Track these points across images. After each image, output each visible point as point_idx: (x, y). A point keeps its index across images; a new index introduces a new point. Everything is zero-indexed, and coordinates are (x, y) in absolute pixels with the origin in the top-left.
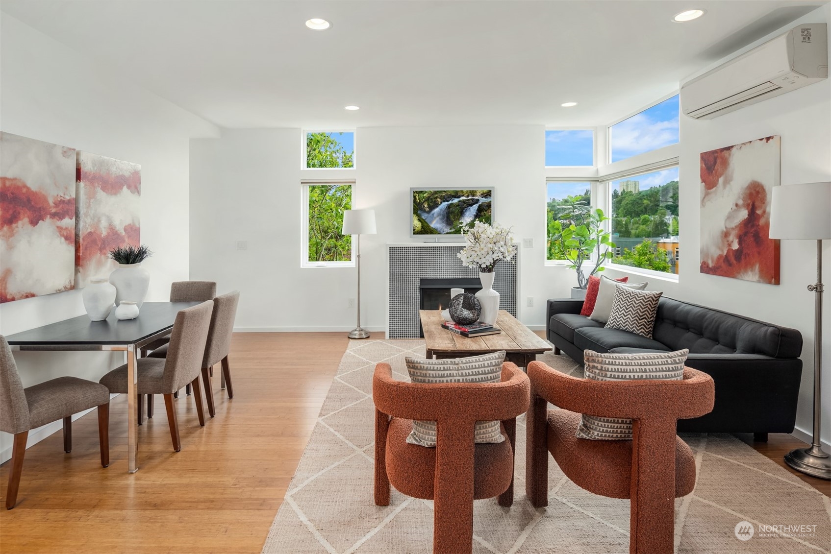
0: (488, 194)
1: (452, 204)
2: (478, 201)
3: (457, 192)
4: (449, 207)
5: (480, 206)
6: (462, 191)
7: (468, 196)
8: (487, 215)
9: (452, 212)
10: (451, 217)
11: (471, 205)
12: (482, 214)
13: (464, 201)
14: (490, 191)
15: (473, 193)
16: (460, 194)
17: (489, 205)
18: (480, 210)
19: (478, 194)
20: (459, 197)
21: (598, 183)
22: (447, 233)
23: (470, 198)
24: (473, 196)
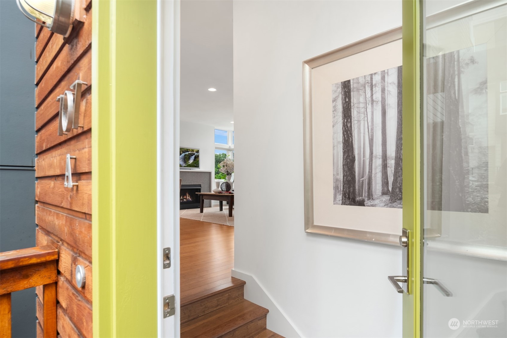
0: (198, 152)
1: (186, 154)
2: (194, 154)
3: (187, 149)
4: (185, 155)
5: (195, 156)
6: (189, 149)
7: (191, 152)
8: (198, 160)
9: (186, 158)
10: (186, 160)
11: (192, 155)
12: (196, 159)
13: (190, 154)
14: (198, 150)
15: (193, 151)
16: (189, 150)
17: (198, 156)
18: (195, 158)
19: (195, 151)
20: (188, 152)
21: (229, 151)
22: (184, 167)
23: (192, 152)
24: (193, 152)
